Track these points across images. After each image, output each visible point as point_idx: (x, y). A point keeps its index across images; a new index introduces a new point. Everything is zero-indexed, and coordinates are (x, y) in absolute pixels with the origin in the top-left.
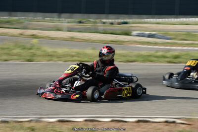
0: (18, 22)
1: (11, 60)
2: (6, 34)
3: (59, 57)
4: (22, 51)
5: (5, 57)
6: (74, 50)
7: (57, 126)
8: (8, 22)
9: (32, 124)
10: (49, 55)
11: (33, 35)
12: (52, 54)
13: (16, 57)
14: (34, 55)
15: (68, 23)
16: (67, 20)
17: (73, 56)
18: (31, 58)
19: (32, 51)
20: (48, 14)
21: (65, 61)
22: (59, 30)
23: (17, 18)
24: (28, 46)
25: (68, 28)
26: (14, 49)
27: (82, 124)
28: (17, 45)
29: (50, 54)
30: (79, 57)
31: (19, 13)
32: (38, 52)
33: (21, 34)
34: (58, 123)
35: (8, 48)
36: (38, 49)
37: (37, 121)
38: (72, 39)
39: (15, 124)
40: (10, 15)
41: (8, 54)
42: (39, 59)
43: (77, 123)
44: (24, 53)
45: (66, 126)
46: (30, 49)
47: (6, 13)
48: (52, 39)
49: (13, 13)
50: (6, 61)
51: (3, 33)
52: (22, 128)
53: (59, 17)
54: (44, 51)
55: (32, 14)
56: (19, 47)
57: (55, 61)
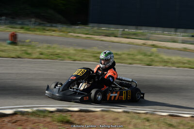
0: (143, 34)
1: (135, 63)
2: (132, 44)
3: (173, 63)
4: (143, 57)
5: (130, 61)
6: (186, 59)
7: (168, 119)
8: (134, 34)
9: (148, 116)
10: (165, 62)
11: (153, 45)
12: (167, 60)
13: (138, 62)
14: (153, 61)
15: (183, 36)
16: (182, 34)
17: (184, 63)
18: (150, 63)
19: (151, 57)
20: (166, 29)
21: (178, 67)
22: (174, 42)
23: (142, 31)
24: (149, 53)
25: (182, 41)
26: (137, 55)
27: (188, 119)
28: (140, 53)
29: (166, 60)
30: (189, 64)
31: (144, 28)
32: (156, 59)
33: (144, 44)
34: (169, 117)
35: (132, 54)
36: (157, 56)
37: (152, 114)
38: (185, 50)
39: (134, 115)
40: (137, 29)
41: (133, 59)
42: (157, 64)
43: (184, 118)
44: (145, 58)
45: (175, 120)
46: (150, 56)
47: (134, 27)
48: (169, 49)
49: (139, 27)
50: (130, 64)
51: (130, 42)
52: (139, 118)
53: (176, 32)
54: (161, 58)
55: (154, 28)
56: (142, 54)
57: (170, 67)
